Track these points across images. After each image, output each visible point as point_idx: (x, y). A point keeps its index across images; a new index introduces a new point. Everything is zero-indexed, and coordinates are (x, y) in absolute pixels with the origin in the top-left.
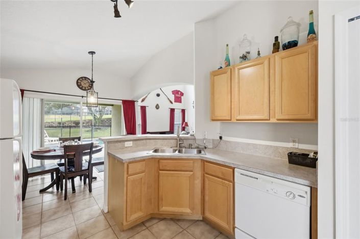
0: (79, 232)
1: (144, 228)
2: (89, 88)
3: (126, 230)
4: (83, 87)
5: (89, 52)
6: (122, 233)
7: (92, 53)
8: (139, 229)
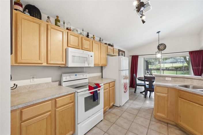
0: (141, 108)
1: (166, 125)
2: (164, 49)
3: (156, 119)
4: (160, 49)
5: (157, 33)
6: (154, 119)
7: (158, 32)
8: (163, 123)
